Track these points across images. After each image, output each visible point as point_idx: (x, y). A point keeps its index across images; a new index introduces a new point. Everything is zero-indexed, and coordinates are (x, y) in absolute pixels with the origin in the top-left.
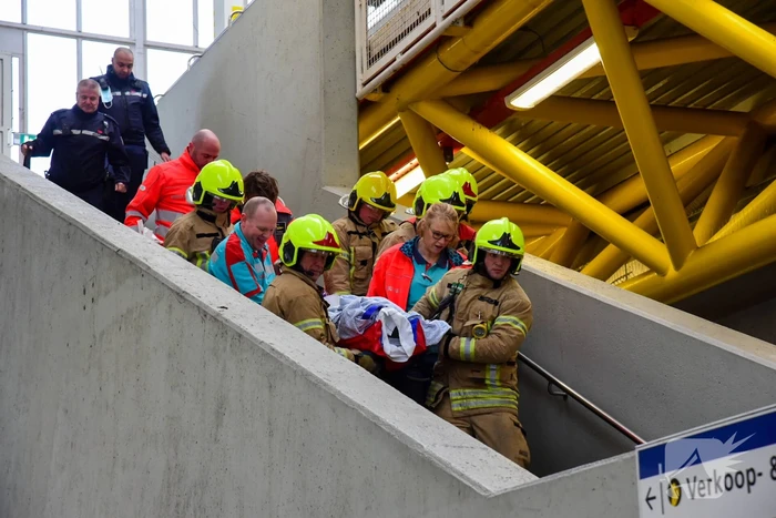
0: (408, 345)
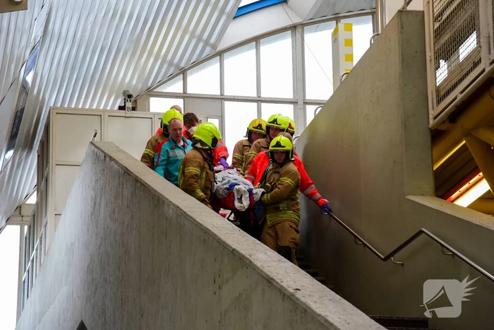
0: (246, 203)
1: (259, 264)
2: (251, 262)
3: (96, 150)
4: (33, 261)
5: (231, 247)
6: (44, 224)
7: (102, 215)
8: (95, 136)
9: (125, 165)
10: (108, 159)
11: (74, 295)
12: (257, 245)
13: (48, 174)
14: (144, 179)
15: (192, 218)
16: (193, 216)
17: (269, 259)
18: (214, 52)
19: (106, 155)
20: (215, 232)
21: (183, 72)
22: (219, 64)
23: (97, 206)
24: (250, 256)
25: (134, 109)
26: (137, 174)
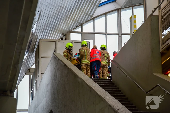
1: (107, 100)
2: (105, 99)
3: (55, 56)
4: (34, 87)
5: (98, 94)
6: (38, 76)
7: (57, 77)
8: (54, 51)
9: (65, 63)
10: (59, 60)
11: (49, 101)
12: (106, 93)
13: (39, 60)
14: (71, 68)
15: (86, 83)
16: (87, 82)
17: (110, 99)
18: (91, 18)
19: (58, 59)
20: (93, 88)
21: (81, 25)
22: (93, 22)
23: (56, 74)
24: (104, 97)
25: (66, 39)
26: (69, 66)
